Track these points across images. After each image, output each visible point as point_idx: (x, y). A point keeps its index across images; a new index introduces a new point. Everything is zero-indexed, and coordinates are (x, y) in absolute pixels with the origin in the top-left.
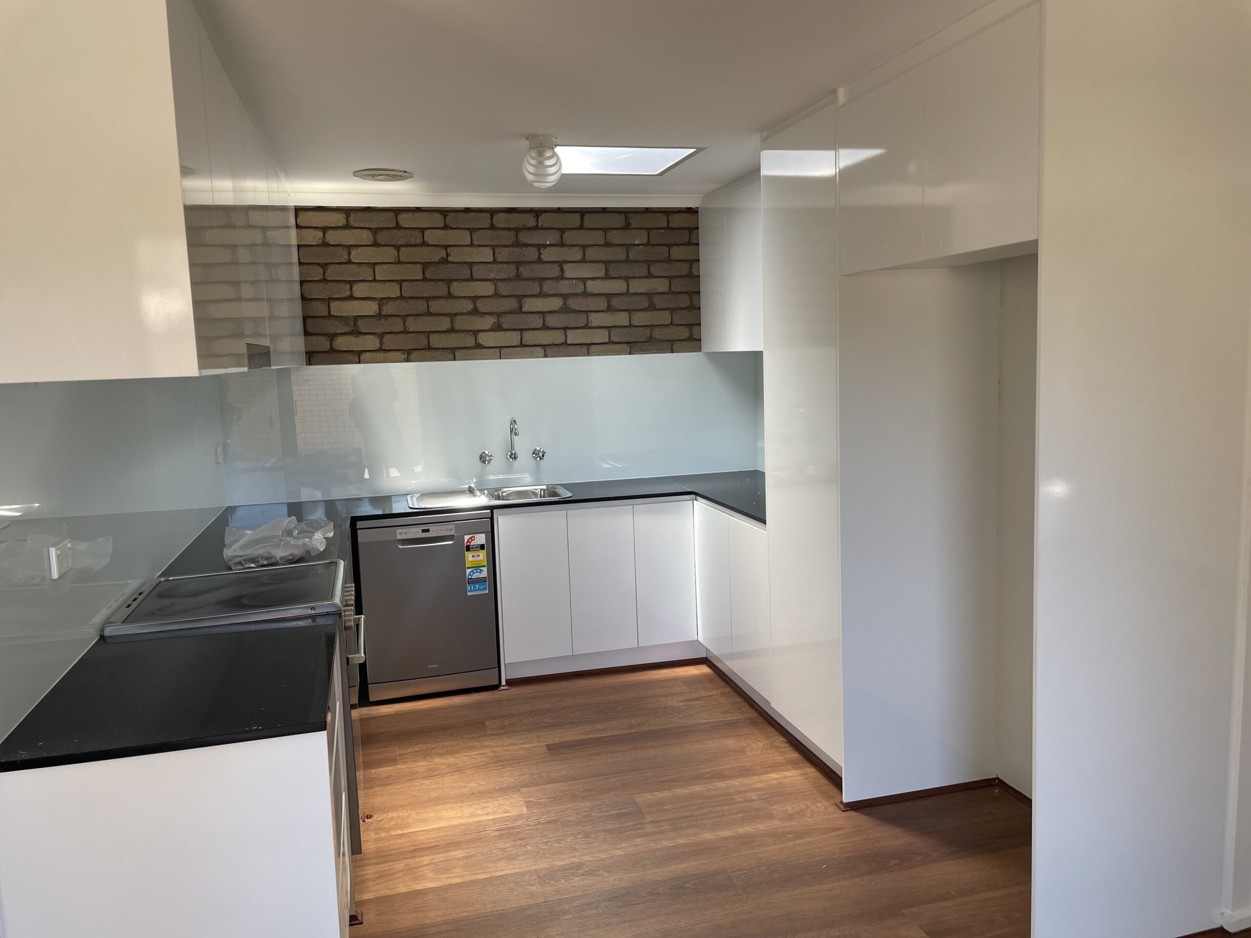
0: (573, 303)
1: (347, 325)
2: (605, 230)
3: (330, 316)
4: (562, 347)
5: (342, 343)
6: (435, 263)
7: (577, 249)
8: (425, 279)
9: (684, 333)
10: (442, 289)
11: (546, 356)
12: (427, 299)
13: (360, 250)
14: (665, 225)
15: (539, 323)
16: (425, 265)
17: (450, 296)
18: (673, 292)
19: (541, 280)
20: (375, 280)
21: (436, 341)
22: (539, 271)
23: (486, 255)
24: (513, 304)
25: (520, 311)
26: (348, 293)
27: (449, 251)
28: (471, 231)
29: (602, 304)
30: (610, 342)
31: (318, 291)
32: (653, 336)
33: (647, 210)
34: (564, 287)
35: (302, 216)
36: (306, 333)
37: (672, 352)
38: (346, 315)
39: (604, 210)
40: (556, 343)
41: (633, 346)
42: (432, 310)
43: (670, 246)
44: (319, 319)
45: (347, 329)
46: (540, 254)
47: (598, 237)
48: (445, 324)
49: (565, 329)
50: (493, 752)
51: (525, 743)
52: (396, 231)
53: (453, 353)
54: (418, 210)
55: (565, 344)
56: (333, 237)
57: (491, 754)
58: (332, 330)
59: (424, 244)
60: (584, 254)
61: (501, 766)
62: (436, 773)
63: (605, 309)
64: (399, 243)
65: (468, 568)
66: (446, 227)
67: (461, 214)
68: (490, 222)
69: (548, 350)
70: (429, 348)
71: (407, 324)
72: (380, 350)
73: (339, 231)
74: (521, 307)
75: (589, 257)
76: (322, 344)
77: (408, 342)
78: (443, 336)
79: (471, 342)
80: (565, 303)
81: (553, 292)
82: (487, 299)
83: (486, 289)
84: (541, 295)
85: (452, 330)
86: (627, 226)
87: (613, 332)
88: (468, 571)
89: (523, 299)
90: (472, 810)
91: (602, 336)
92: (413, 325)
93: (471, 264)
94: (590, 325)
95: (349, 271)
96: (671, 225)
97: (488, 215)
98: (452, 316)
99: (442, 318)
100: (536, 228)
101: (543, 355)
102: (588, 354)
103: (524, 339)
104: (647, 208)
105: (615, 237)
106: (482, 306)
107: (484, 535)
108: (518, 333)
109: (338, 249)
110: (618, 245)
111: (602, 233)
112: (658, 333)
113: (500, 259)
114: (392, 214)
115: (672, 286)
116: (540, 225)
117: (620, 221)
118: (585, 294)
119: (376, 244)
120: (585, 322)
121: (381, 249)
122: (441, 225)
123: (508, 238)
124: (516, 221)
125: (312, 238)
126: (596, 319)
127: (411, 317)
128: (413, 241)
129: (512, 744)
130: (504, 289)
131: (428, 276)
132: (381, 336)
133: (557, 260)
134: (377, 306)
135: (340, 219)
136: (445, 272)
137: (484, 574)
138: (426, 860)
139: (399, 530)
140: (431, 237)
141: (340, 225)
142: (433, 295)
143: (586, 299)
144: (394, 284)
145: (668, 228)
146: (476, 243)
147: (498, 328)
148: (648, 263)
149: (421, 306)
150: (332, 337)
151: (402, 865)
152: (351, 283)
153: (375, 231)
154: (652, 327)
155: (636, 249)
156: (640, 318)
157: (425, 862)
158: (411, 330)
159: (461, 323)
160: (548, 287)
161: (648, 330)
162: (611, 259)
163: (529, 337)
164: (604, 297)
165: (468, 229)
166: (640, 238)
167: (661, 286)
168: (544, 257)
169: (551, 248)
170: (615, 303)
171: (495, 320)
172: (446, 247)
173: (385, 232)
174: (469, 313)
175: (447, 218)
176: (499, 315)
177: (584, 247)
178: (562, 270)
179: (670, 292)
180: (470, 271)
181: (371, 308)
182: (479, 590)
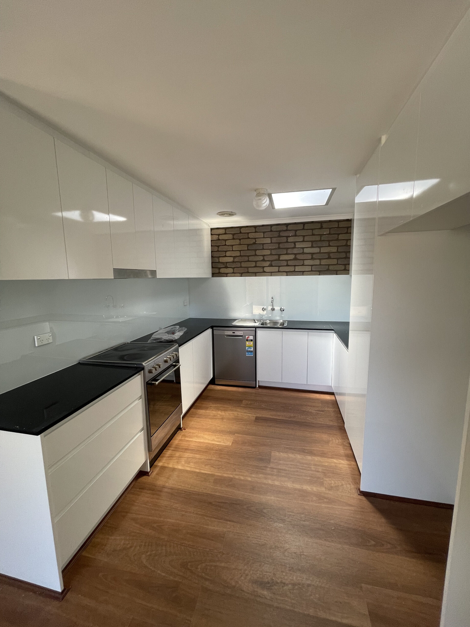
0: (298, 257)
1: (224, 265)
2: (312, 229)
3: (219, 262)
4: (293, 273)
5: (222, 270)
6: (252, 244)
7: (301, 237)
8: (248, 250)
9: (343, 267)
10: (253, 253)
11: (287, 275)
12: (248, 256)
13: (229, 241)
14: (337, 226)
15: (286, 264)
16: (248, 245)
17: (256, 255)
18: (339, 252)
19: (287, 249)
20: (233, 250)
21: (251, 270)
22: (287, 245)
23: (268, 241)
24: (276, 257)
25: (279, 260)
26: (225, 255)
27: (256, 240)
28: (264, 233)
29: (310, 257)
30: (312, 271)
31: (216, 254)
32: (329, 268)
33: (330, 221)
34: (295, 251)
35: (213, 231)
36: (212, 267)
37: (337, 275)
38: (223, 261)
39: (312, 222)
40: (291, 271)
41: (321, 272)
42: (250, 260)
43: (338, 234)
44: (216, 263)
45: (224, 266)
46: (287, 239)
47: (310, 232)
48: (253, 264)
49: (295, 266)
50: (237, 414)
51: (249, 414)
52: (240, 234)
53: (255, 274)
54: (247, 227)
55: (294, 271)
56: (221, 237)
57: (236, 415)
58: (219, 267)
59: (249, 238)
60: (304, 239)
61: (236, 421)
62: (215, 417)
63: (310, 258)
64: (240, 238)
65: (247, 347)
66: (256, 232)
67: (261, 227)
68: (270, 229)
69: (288, 273)
70: (248, 272)
71: (242, 264)
72: (233, 273)
73: (223, 235)
74: (279, 258)
75: (305, 240)
76: (217, 271)
77: (242, 270)
78: (252, 268)
79: (262, 270)
80: (295, 257)
81: (291, 253)
82: (268, 256)
83: (268, 252)
84: (287, 254)
85: (256, 266)
86: (322, 228)
87: (313, 267)
88: (247, 348)
89: (280, 255)
90: (215, 438)
91: (309, 268)
92: (243, 265)
93: (263, 244)
94: (304, 264)
95: (225, 249)
96: (340, 226)
97: (270, 227)
98: (256, 262)
99: (252, 262)
100: (287, 230)
101: (286, 275)
102: (303, 275)
103: (280, 269)
104: (330, 220)
105: (316, 232)
106: (266, 258)
107: (252, 336)
108: (278, 267)
109: (222, 241)
110: (317, 235)
111: (311, 231)
112: (331, 268)
113: (273, 242)
114: (239, 229)
115: (338, 250)
116: (288, 229)
117: (319, 226)
118: (303, 253)
119: (234, 239)
120: (303, 263)
121: (235, 240)
122: (254, 231)
123: (276, 234)
124: (279, 228)
125: (215, 237)
126: (306, 262)
127: (243, 262)
128: (245, 237)
129: (245, 413)
130: (274, 252)
131: (249, 248)
132: (233, 268)
133: (293, 241)
134: (233, 259)
135: (223, 231)
136: (254, 247)
137: (252, 349)
138: (187, 455)
139: (226, 332)
140: (250, 236)
141: (223, 233)
142: (250, 255)
143: (303, 255)
144: (238, 251)
145: (338, 227)
146: (265, 237)
147: (271, 266)
148: (329, 241)
149: (246, 259)
150: (219, 268)
151: (179, 454)
152: (226, 251)
153: (233, 235)
154: (329, 265)
155: (324, 236)
156: (324, 262)
157: (186, 456)
158: (243, 266)
159: (259, 264)
160: (289, 251)
161: (327, 266)
162: (314, 240)
163: (282, 269)
164: (310, 254)
165: (262, 232)
166: (326, 232)
167: (334, 249)
168: (289, 241)
169: (291, 237)
170: (314, 256)
171: (270, 263)
172: (255, 238)
173: (236, 235)
174: (262, 261)
175: (256, 229)
176: (272, 261)
177: (304, 236)
178: (295, 245)
179: (338, 252)
180: (262, 246)
181: (231, 259)
182: (250, 354)
